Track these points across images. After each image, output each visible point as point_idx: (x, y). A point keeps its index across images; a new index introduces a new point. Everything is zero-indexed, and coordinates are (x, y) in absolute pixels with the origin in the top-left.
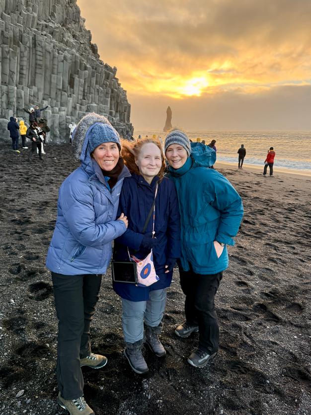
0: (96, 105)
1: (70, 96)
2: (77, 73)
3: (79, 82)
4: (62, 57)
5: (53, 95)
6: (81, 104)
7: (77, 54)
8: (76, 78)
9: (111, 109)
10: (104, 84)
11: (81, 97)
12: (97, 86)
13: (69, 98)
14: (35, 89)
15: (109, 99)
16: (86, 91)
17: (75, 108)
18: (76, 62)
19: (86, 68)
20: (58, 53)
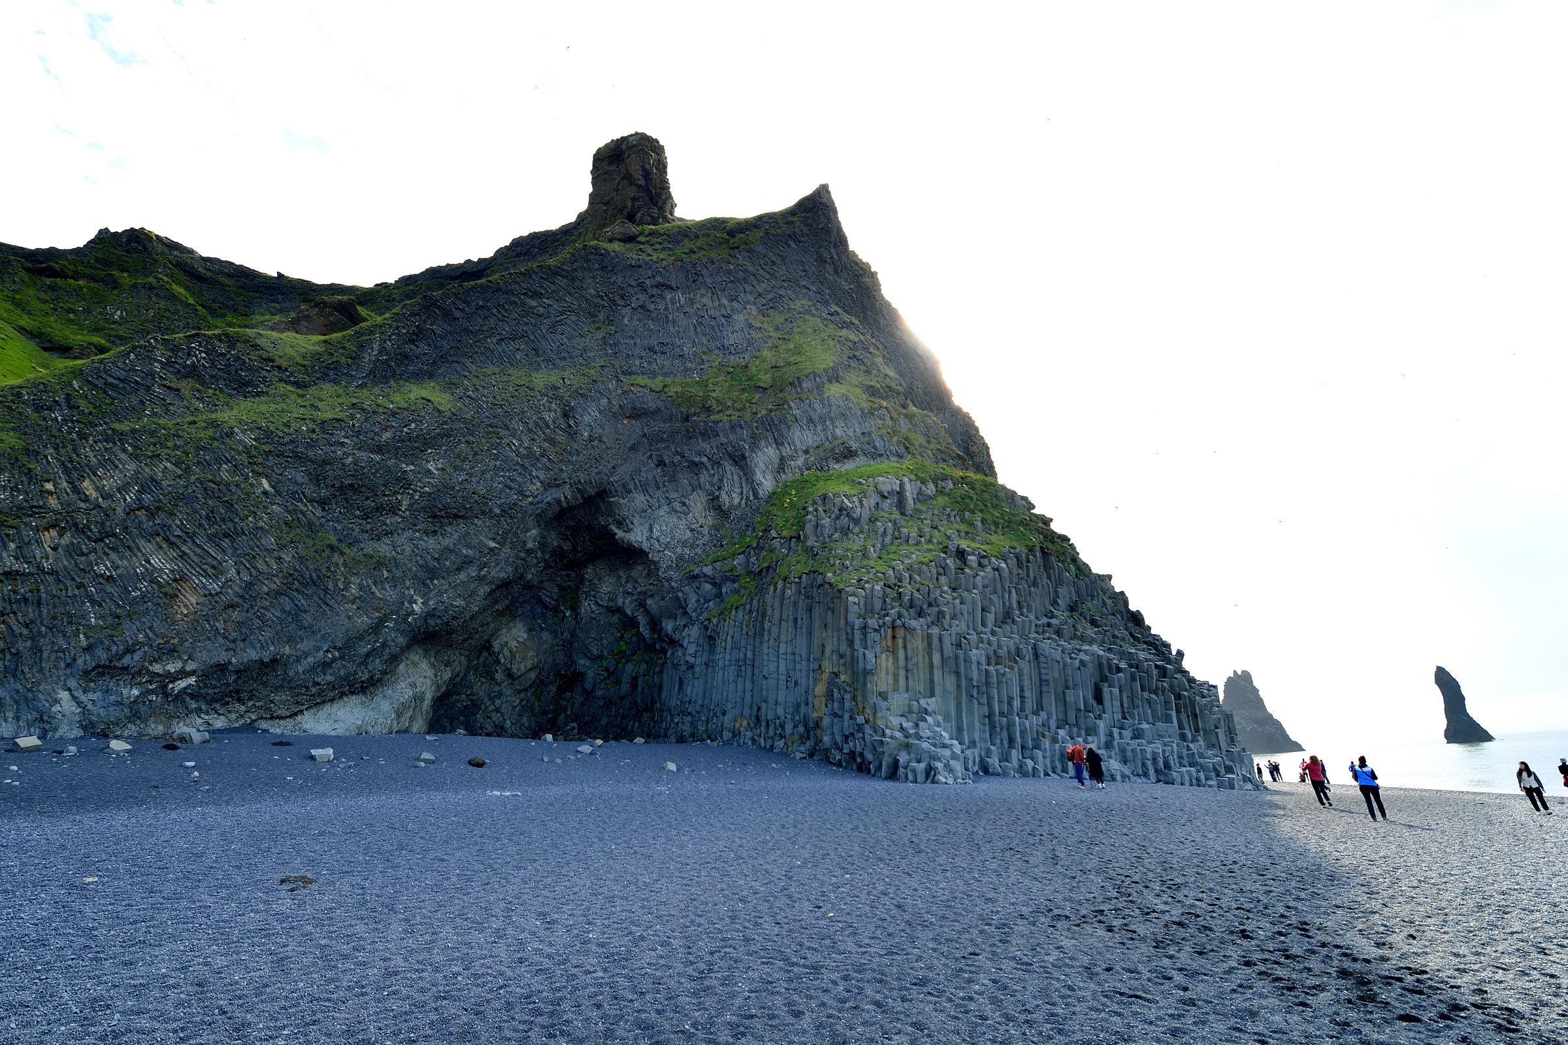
0: (1147, 726)
1: (1100, 717)
2: (1104, 679)
3: (1111, 694)
4: (1077, 663)
5: (1072, 718)
6: (1121, 728)
7: (1101, 653)
8: (1106, 690)
9: (1181, 727)
10: (1157, 688)
11: (1118, 716)
12: (1146, 694)
13: (1098, 722)
14: (1043, 714)
15: (1174, 714)
16: (1126, 705)
17: (1111, 735)
18: (1100, 665)
19: (1119, 670)
20: (1071, 658)
